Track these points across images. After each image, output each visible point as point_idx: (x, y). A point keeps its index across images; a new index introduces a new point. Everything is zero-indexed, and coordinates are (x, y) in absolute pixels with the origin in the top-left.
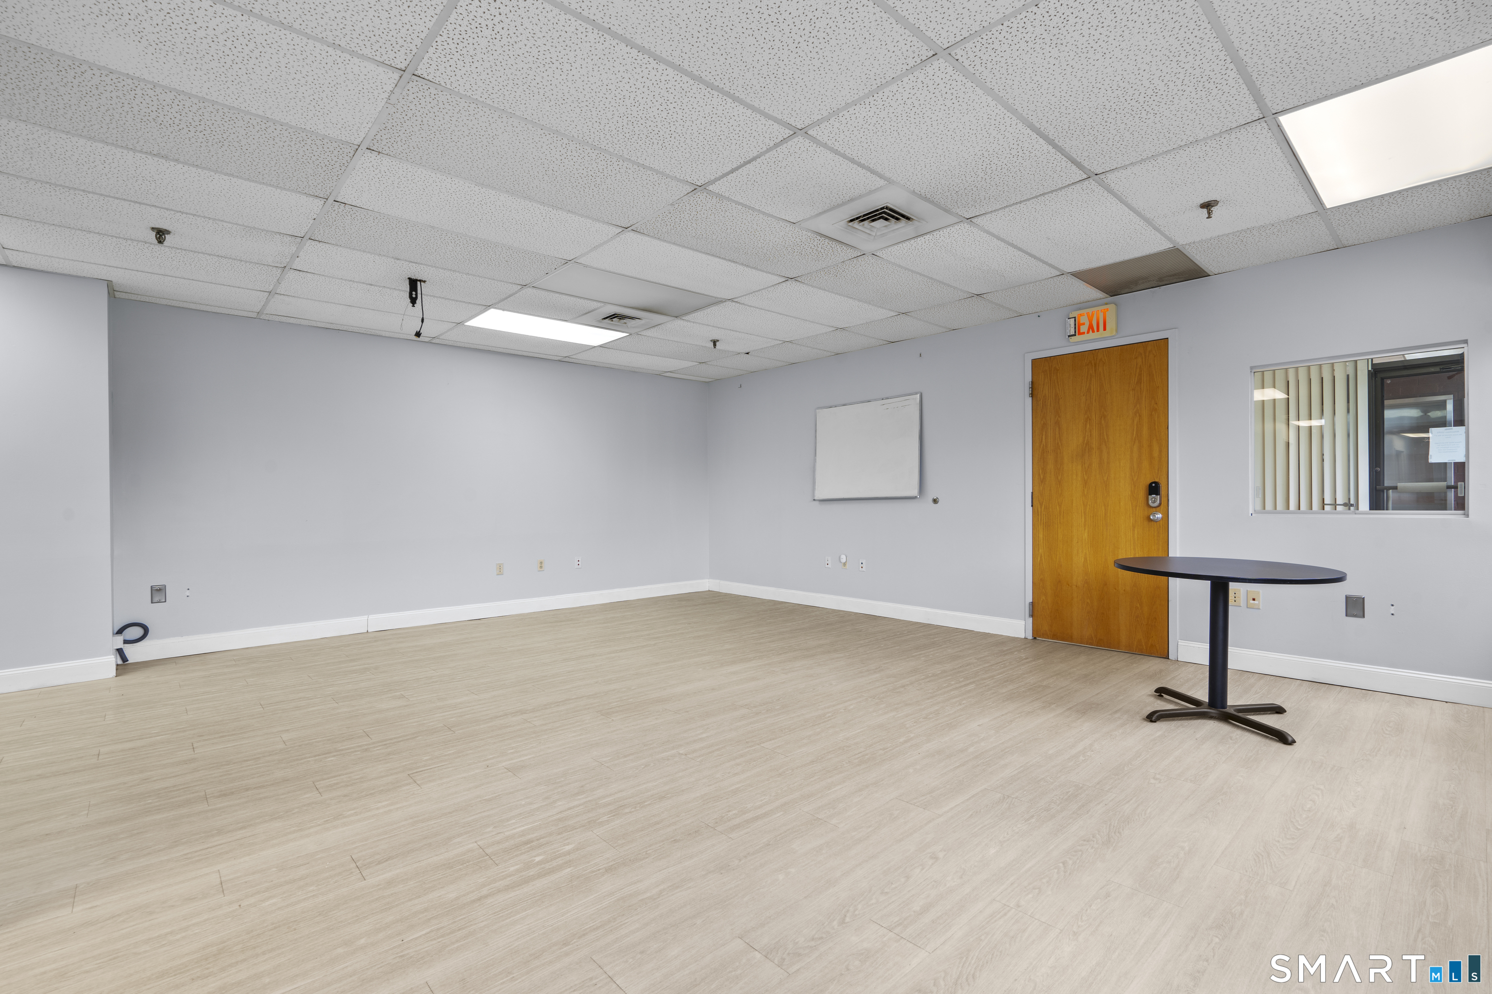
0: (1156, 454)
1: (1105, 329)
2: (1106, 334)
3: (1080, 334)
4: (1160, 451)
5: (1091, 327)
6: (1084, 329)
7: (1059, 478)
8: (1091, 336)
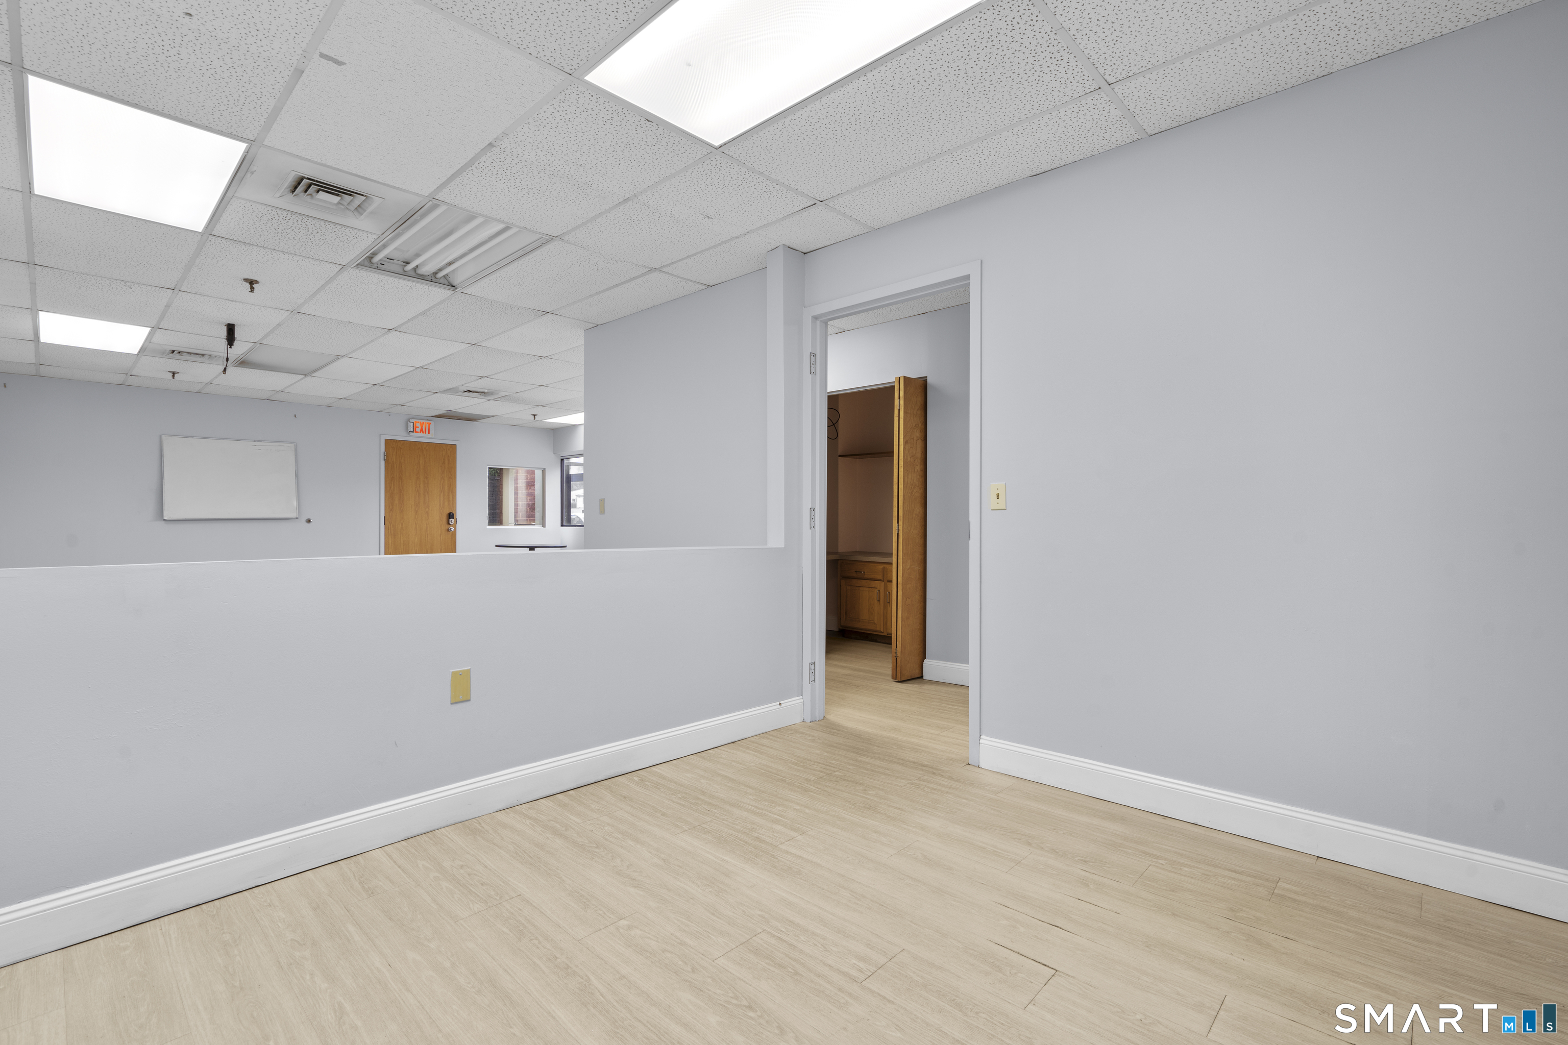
0: (451, 499)
1: (429, 433)
2: (429, 436)
3: (416, 432)
4: (453, 498)
5: (422, 430)
6: (418, 430)
7: (402, 509)
8: (422, 434)
